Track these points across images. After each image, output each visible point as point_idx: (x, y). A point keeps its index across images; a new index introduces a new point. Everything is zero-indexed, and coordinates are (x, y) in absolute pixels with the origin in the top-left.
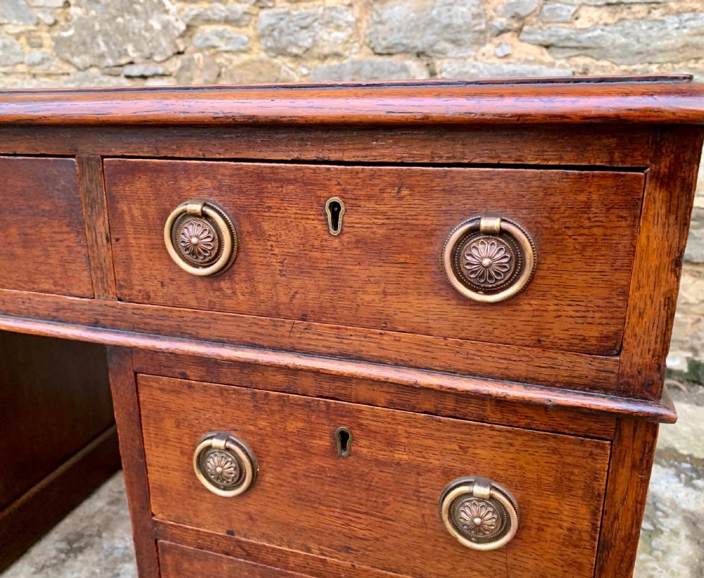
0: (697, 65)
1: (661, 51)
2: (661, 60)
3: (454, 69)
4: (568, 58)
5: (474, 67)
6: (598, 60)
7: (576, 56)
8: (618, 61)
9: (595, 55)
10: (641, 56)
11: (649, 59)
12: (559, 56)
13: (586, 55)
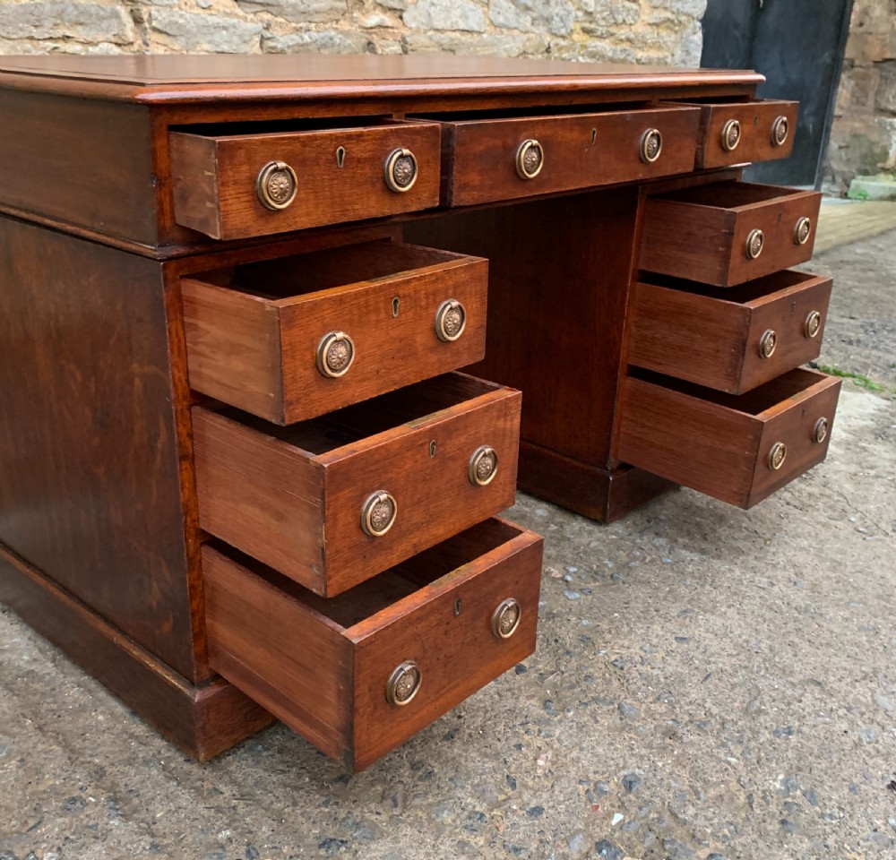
0: (338, 26)
1: (317, 12)
2: (317, 20)
3: (164, 19)
4: (255, 13)
5: (181, 16)
6: (276, 16)
7: (260, 12)
8: (290, 18)
9: (274, 13)
10: (304, 15)
11: (309, 19)
12: (247, 10)
13: (268, 12)
